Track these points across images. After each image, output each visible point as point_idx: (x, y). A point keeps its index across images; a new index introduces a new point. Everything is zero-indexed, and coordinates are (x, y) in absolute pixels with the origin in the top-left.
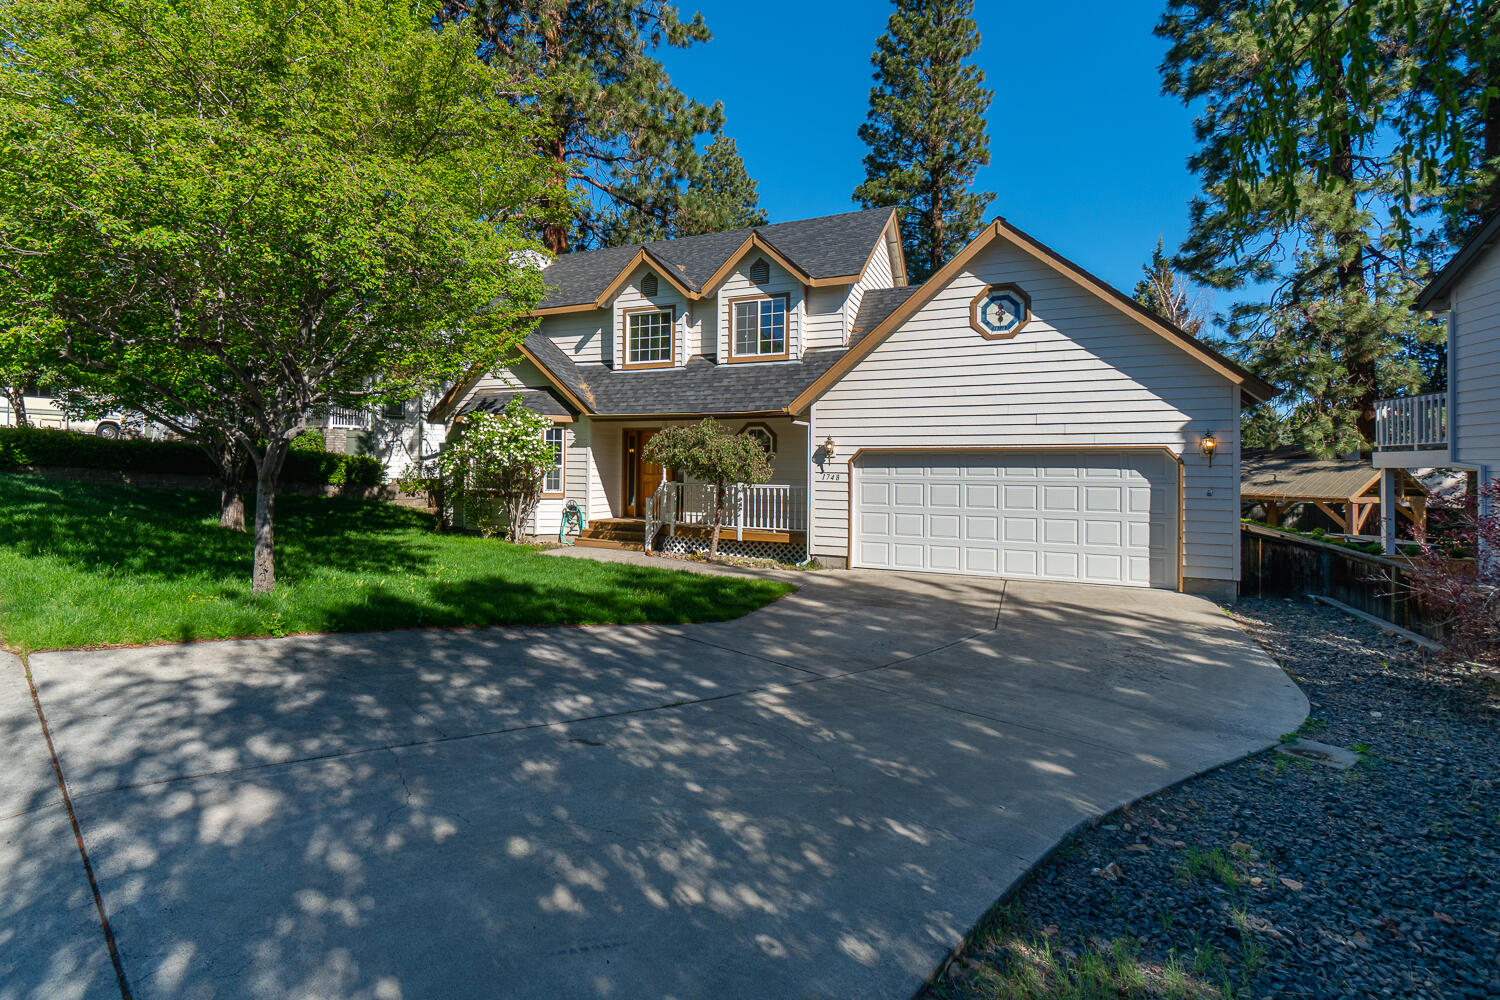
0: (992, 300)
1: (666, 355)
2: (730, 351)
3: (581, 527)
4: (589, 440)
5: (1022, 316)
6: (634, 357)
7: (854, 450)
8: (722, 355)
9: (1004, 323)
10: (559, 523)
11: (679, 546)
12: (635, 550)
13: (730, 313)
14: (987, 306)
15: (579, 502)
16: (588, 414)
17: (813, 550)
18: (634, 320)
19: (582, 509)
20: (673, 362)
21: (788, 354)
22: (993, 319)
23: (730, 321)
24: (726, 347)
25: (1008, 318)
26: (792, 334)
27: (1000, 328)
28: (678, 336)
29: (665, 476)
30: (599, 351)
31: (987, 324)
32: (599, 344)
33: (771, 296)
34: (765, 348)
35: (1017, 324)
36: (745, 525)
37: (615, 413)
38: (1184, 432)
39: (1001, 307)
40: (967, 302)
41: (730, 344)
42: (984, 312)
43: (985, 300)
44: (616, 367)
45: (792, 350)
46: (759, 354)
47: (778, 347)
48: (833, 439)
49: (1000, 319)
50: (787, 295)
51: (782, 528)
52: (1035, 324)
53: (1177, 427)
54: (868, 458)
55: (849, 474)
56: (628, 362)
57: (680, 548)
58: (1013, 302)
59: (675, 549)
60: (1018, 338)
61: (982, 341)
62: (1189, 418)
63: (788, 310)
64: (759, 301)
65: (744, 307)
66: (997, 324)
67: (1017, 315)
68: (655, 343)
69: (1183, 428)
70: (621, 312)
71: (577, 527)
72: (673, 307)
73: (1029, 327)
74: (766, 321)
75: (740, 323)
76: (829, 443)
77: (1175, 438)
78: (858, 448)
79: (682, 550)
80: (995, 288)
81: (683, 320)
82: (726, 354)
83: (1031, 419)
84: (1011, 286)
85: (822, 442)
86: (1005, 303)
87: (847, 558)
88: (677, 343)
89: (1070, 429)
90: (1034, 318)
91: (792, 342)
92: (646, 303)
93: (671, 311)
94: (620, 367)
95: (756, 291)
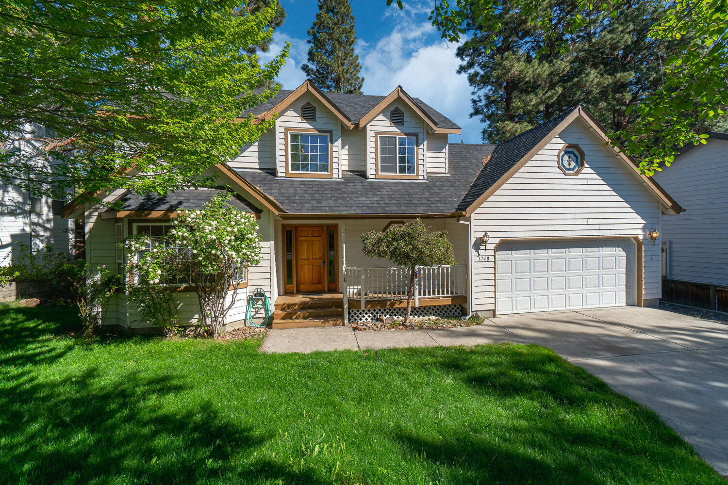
0: (566, 153)
1: (325, 168)
2: (376, 170)
3: (267, 311)
4: (273, 235)
5: (579, 163)
6: (295, 167)
7: (497, 241)
8: (371, 172)
9: (571, 167)
10: (244, 309)
11: (366, 316)
12: (335, 325)
13: (376, 143)
14: (563, 156)
15: (266, 288)
16: (277, 213)
17: (475, 308)
18: (295, 137)
19: (267, 295)
20: (332, 174)
21: (417, 175)
22: (566, 164)
23: (376, 148)
24: (373, 166)
25: (573, 164)
26: (420, 162)
27: (569, 169)
28: (335, 154)
29: (345, 262)
30: (257, 160)
31: (564, 166)
32: (256, 154)
33: (406, 134)
34: (402, 170)
35: (577, 168)
36: (420, 294)
37: (304, 212)
38: (644, 229)
39: (569, 157)
40: (556, 152)
41: (376, 165)
42: (562, 159)
43: (563, 153)
44: (279, 174)
45: (421, 173)
46: (398, 174)
47: (411, 169)
48: (488, 234)
49: (569, 164)
50: (416, 135)
51: (445, 295)
52: (587, 169)
53: (641, 226)
54: (505, 245)
55: (495, 256)
56: (290, 171)
57: (367, 318)
58: (575, 155)
59: (364, 319)
60: (580, 176)
61: (563, 176)
62: (645, 222)
63: (418, 146)
64: (397, 137)
65: (386, 140)
66: (568, 167)
67: (577, 162)
68: (314, 158)
69: (643, 227)
70: (283, 130)
71: (262, 311)
72: (331, 132)
73: (585, 170)
74: (402, 151)
75: (383, 151)
76: (485, 235)
77: (640, 232)
78: (500, 239)
79: (369, 319)
80: (570, 146)
81: (339, 143)
82: (374, 172)
83: (585, 222)
84: (576, 146)
85: (481, 235)
86: (571, 155)
87: (494, 311)
88: (335, 160)
89: (602, 227)
90: (587, 165)
91: (421, 167)
92: (305, 125)
93: (328, 135)
94: (284, 175)
95: (394, 129)
